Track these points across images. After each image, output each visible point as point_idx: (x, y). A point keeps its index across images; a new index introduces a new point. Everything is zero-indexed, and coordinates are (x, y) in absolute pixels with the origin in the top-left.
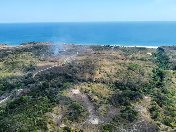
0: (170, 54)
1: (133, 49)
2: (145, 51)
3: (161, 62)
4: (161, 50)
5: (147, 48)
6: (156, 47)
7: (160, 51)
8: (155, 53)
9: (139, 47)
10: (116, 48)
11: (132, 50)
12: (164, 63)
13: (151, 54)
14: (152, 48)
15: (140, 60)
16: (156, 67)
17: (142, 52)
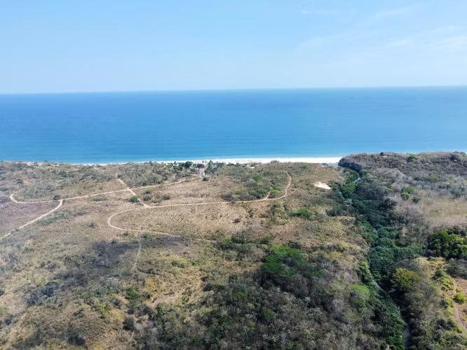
0: (388, 186)
1: (268, 170)
2: (305, 176)
3: (369, 220)
4: (351, 168)
5: (310, 164)
6: (334, 160)
7: (351, 173)
8: (337, 181)
9: (285, 163)
10: (213, 172)
11: (265, 175)
12: (381, 223)
13: (327, 187)
14: (324, 164)
15: (299, 215)
16: (360, 244)
17: (297, 181)
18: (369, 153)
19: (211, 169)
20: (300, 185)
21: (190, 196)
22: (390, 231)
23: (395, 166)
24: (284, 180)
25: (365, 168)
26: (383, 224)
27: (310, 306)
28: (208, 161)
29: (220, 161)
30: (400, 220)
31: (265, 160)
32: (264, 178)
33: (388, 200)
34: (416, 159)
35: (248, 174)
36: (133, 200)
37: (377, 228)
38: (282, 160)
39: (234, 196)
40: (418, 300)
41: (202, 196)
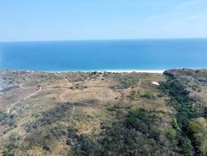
0: (186, 84)
1: (130, 76)
2: (148, 79)
3: (177, 99)
4: (169, 75)
5: (150, 73)
6: (161, 72)
7: (169, 78)
8: (162, 81)
9: (138, 73)
10: (106, 76)
11: (129, 78)
12: (183, 101)
13: (157, 84)
14: (157, 73)
15: (144, 96)
16: (172, 110)
17: (144, 81)
18: (178, 69)
19: (105, 75)
20: (145, 83)
21: (96, 87)
22: (187, 105)
23: (190, 75)
24: (138, 80)
25: (176, 76)
26: (184, 102)
27: (149, 138)
28: (104, 71)
29: (109, 71)
30: (192, 100)
31: (130, 71)
32: (129, 79)
33: (186, 90)
34: (200, 72)
35: (121, 77)
36: (71, 88)
37: (180, 103)
38: (137, 71)
39: (115, 87)
40: (199, 137)
41: (101, 87)
